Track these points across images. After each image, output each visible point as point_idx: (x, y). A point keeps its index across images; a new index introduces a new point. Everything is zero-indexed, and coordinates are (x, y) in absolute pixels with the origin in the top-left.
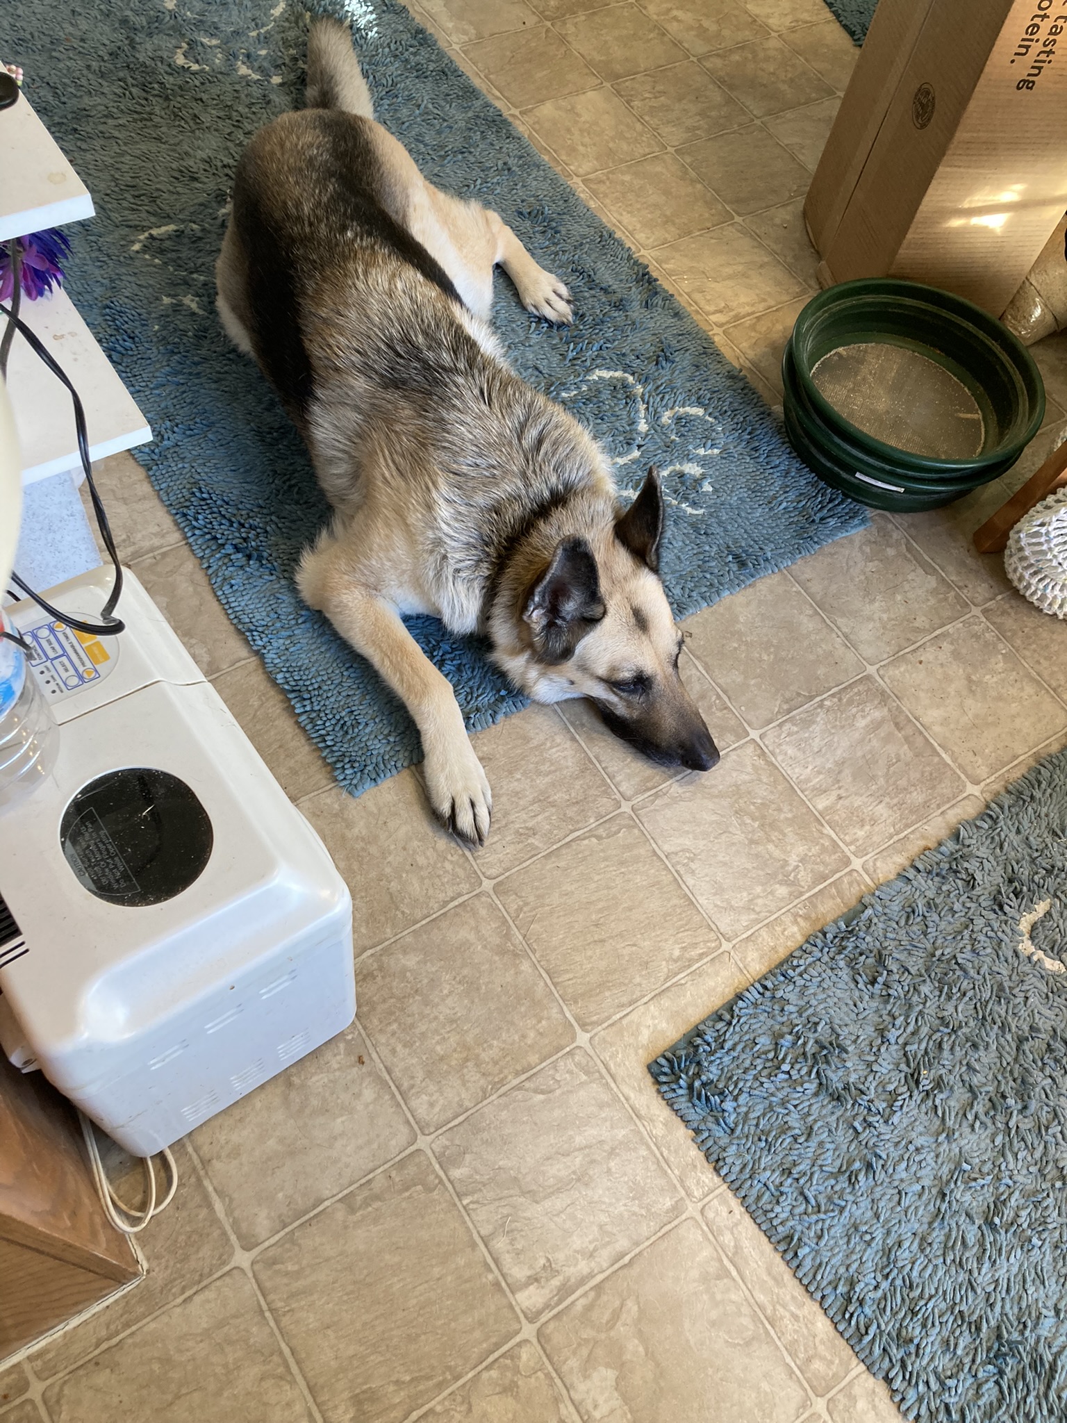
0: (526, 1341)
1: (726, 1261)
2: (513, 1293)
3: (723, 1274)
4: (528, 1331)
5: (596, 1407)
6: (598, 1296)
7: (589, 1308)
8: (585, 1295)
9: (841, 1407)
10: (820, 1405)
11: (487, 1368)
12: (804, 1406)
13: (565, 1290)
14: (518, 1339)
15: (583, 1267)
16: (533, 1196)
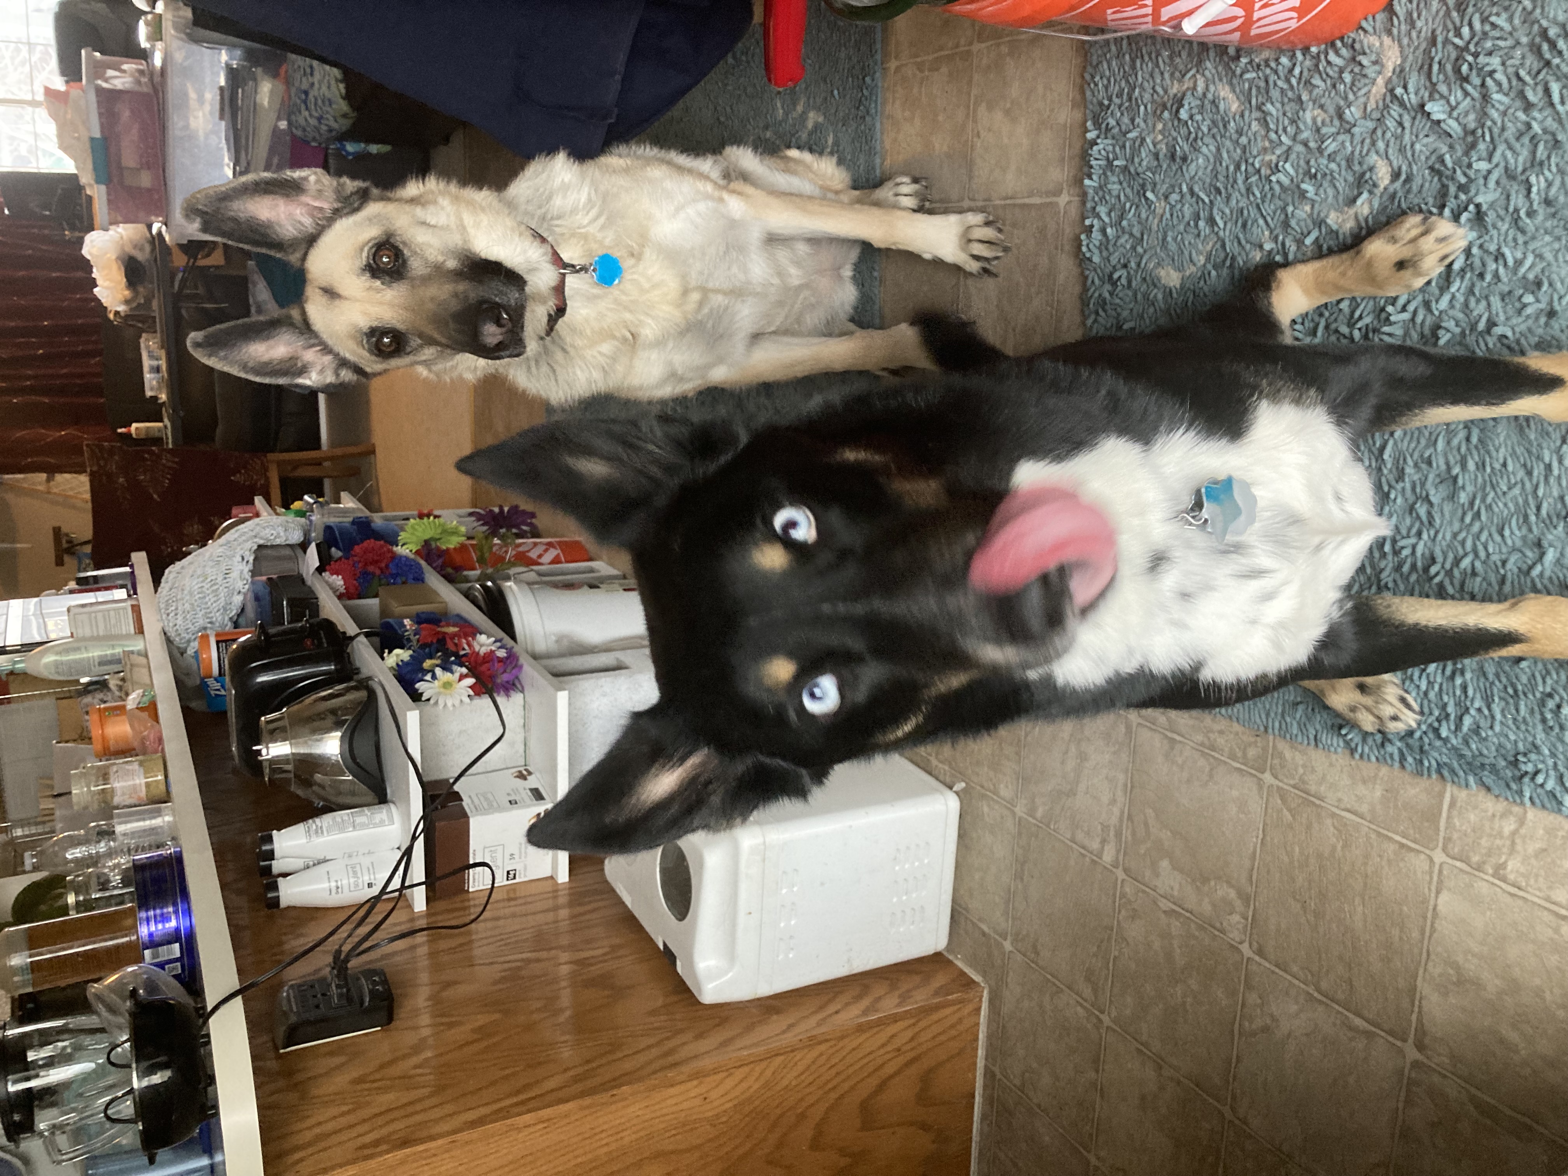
0: (1123, 880)
1: (1169, 734)
2: (1101, 858)
3: (1172, 741)
4: (1120, 874)
5: (1172, 889)
6: (1132, 822)
7: (1134, 833)
8: (1127, 828)
9: (1278, 767)
10: (1267, 777)
11: (1120, 911)
12: (1260, 788)
13: (1118, 834)
14: (1119, 882)
15: (1116, 811)
16: (1072, 793)
